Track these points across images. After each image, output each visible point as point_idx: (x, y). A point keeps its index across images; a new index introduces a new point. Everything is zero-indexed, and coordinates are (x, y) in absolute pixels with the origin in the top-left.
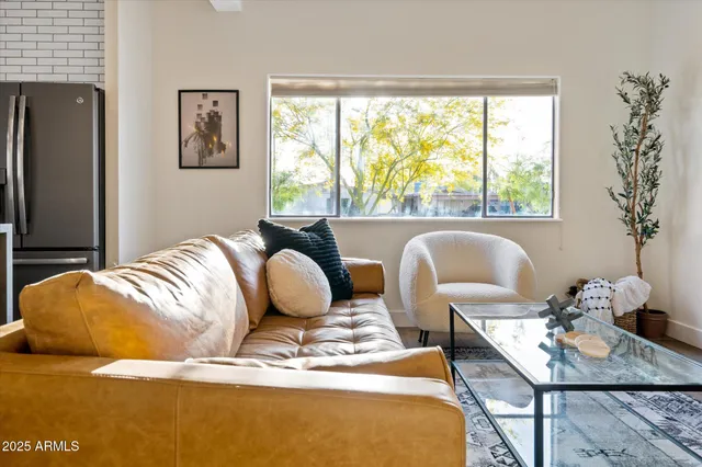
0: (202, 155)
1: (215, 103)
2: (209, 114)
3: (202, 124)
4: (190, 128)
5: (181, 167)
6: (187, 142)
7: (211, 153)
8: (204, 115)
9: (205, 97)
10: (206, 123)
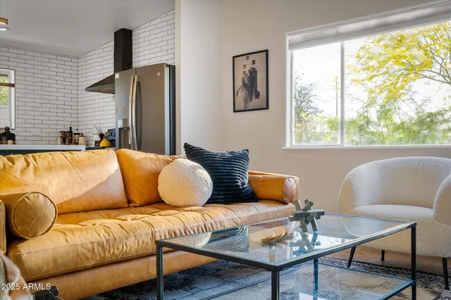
0: (246, 101)
1: (254, 62)
2: (250, 71)
3: (246, 79)
4: (239, 83)
5: (235, 111)
6: (237, 93)
7: (251, 99)
8: (247, 72)
9: (247, 58)
10: (248, 78)
